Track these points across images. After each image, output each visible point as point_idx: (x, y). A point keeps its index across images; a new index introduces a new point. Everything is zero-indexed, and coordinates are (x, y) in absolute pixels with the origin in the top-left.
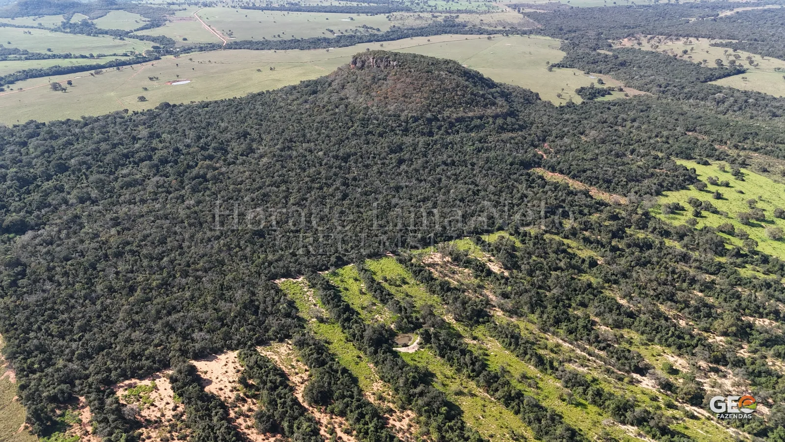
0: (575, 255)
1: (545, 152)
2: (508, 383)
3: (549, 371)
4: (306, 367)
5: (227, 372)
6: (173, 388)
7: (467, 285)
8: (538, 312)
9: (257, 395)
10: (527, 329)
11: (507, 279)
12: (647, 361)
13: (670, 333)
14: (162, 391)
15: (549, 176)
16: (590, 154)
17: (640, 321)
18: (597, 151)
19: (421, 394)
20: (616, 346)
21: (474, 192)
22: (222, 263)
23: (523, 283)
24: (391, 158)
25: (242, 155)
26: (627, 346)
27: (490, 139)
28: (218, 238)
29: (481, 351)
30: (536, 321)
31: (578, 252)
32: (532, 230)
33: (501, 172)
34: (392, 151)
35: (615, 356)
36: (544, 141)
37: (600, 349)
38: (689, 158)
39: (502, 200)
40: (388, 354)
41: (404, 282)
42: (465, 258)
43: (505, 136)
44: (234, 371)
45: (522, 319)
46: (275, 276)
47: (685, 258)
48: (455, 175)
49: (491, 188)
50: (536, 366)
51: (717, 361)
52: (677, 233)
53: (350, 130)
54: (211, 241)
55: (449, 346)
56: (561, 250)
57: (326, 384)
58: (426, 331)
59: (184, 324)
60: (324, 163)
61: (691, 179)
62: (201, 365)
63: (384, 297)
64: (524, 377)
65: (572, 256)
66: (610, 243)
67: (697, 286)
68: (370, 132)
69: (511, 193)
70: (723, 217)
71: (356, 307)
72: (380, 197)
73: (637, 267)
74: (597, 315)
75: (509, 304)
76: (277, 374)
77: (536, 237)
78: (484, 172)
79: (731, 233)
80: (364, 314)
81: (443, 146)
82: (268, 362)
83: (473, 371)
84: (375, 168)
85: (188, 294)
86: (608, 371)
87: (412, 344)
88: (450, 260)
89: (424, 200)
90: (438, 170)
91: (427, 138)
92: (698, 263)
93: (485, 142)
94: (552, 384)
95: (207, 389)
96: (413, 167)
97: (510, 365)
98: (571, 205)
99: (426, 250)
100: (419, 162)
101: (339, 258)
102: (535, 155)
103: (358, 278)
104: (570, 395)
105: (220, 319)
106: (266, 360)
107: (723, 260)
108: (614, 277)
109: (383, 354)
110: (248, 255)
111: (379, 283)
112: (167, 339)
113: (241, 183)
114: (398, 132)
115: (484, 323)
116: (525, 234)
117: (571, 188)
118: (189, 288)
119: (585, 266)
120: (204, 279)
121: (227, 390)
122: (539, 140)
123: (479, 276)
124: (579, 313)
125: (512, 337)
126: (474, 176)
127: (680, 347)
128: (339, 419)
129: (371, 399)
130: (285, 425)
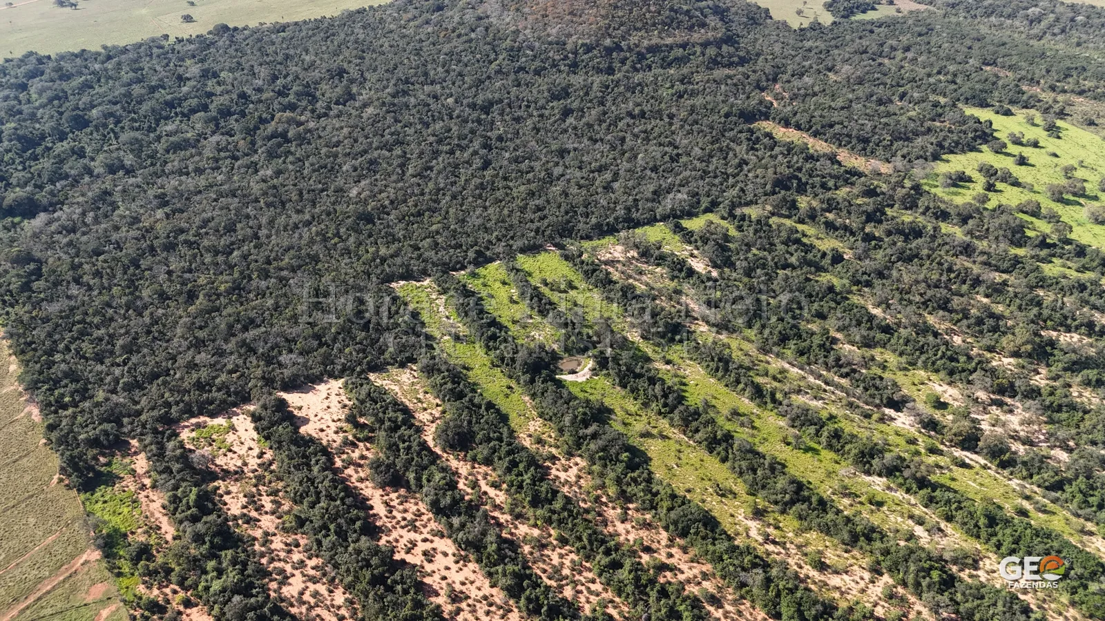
0: (812, 246)
1: (778, 97)
2: (713, 421)
3: (770, 406)
4: (438, 401)
5: (329, 407)
6: (256, 429)
7: (660, 290)
8: (758, 325)
9: (371, 437)
10: (741, 350)
11: (716, 280)
12: (905, 391)
13: (940, 353)
14: (241, 432)
15: (781, 133)
16: (841, 100)
17: (899, 338)
18: (850, 96)
19: (594, 436)
20: (864, 371)
21: (671, 158)
22: (315, 259)
23: (738, 287)
24: (553, 108)
25: (337, 103)
26: (879, 372)
27: (697, 78)
28: (308, 224)
29: (676, 380)
30: (754, 338)
31: (817, 243)
32: (753, 212)
33: (712, 128)
34: (555, 97)
35: (862, 385)
36: (775, 80)
37: (842, 376)
38: (984, 104)
39: (711, 168)
40: (549, 383)
41: (571, 286)
42: (657, 252)
43: (719, 73)
44: (339, 406)
45: (734, 336)
46: (390, 278)
47: (967, 250)
48: (645, 132)
49: (697, 151)
50: (752, 399)
51: (1001, 390)
52: (959, 215)
53: (493, 66)
54: (298, 228)
55: (633, 372)
56: (794, 240)
57: (465, 423)
58: (602, 352)
59: (266, 343)
60: (455, 114)
61: (984, 135)
62: (293, 399)
63: (543, 306)
64: (735, 413)
65: (809, 248)
66: (863, 229)
67: (982, 289)
68: (521, 69)
69: (725, 158)
70: (1026, 191)
71: (504, 321)
72: (537, 165)
73: (900, 263)
74: (838, 330)
75: (717, 316)
76: (399, 410)
77: (759, 222)
78: (687, 127)
79: (1036, 214)
80: (514, 330)
81: (628, 89)
82: (385, 394)
83: (665, 405)
84: (529, 122)
85: (270, 302)
87: (582, 369)
88: (636, 255)
89: (600, 170)
90: (620, 125)
91: (604, 77)
92: (985, 257)
93: (690, 83)
94: (773, 423)
95: (303, 430)
96: (584, 120)
97: (716, 398)
98: (810, 176)
99: (603, 241)
100: (593, 112)
101: (479, 253)
102: (761, 102)
103: (507, 281)
104: (798, 438)
105: (317, 337)
106: (383, 392)
107: (1021, 252)
108: (865, 277)
109: (543, 383)
110: (352, 248)
111: (536, 288)
112: (245, 363)
113: (337, 144)
114: (562, 68)
115: (681, 341)
116: (743, 218)
117: (811, 151)
118: (271, 294)
119: (826, 262)
120: (291, 281)
121: (330, 432)
122: (768, 80)
123: (677, 277)
124: (814, 327)
125: (720, 360)
126: (673, 133)
127: (951, 373)
128: (483, 469)
129: (527, 443)
130: (411, 476)
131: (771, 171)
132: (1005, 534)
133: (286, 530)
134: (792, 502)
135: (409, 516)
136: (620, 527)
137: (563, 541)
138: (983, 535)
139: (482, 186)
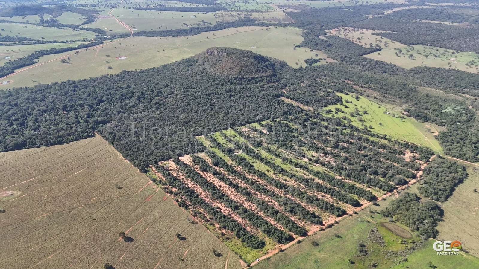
0: (291, 127)
1: (287, 91)
2: (266, 160)
3: (278, 157)
4: (210, 158)
5: (188, 159)
6: (174, 163)
7: (256, 137)
8: (277, 143)
9: (198, 164)
10: (273, 148)
11: (268, 135)
12: (307, 154)
13: (315, 147)
14: (171, 164)
15: (287, 101)
16: (303, 91)
17: (307, 145)
18: (306, 90)
19: (243, 163)
20: (299, 151)
21: (258, 107)
23: (273, 136)
24: (227, 95)
25: (169, 94)
26: (302, 151)
27: (265, 86)
29: (260, 154)
30: (276, 146)
32: (278, 120)
33: (269, 99)
34: (227, 92)
35: (298, 153)
36: (286, 86)
37: (294, 152)
38: (342, 92)
39: (268, 109)
40: (233, 155)
41: (236, 136)
42: (255, 129)
43: (271, 84)
44: (190, 159)
45: (272, 145)
46: (194, 135)
47: (326, 127)
48: (251, 101)
49: (265, 105)
50: (275, 156)
51: (326, 154)
52: (326, 119)
53: (210, 83)
54: (170, 125)
55: (250, 152)
56: (287, 126)
57: (216, 162)
58: (243, 149)
59: (171, 148)
60: (202, 97)
61: (339, 100)
62: (180, 158)
63: (230, 141)
64: (271, 159)
66: (303, 123)
67: (328, 135)
68: (217, 84)
69: (271, 107)
70: (345, 114)
71: (221, 143)
72: (225, 110)
74: (294, 144)
75: (268, 141)
76: (203, 160)
77: (279, 122)
78: (262, 99)
79: (345, 119)
80: (224, 145)
81: (246, 89)
84: (221, 99)
86: (295, 157)
87: (240, 152)
88: (250, 130)
89: (241, 110)
90: (245, 99)
91: (240, 86)
92: (330, 129)
93: (263, 87)
94: (279, 160)
95: (184, 163)
96: (235, 98)
97: (267, 156)
98: (293, 111)
99: (242, 127)
100: (238, 96)
101: (214, 130)
102: (281, 93)
103: (221, 136)
104: (283, 162)
106: (198, 157)
107: (339, 127)
108: (302, 133)
109: (231, 154)
111: (228, 137)
113: (173, 105)
114: (228, 84)
115: (260, 146)
116: (275, 121)
117: (293, 105)
119: (294, 130)
121: (190, 163)
122: (284, 86)
123: (260, 134)
124: (289, 143)
125: (269, 150)
126: (258, 101)
127: (317, 151)
128: (221, 168)
129: (229, 164)
130: (208, 169)
131: (283, 110)
132: (320, 175)
133: (186, 178)
134: (281, 172)
135: (209, 175)
136: (249, 176)
137: (238, 178)
138: (316, 175)
139: (212, 115)
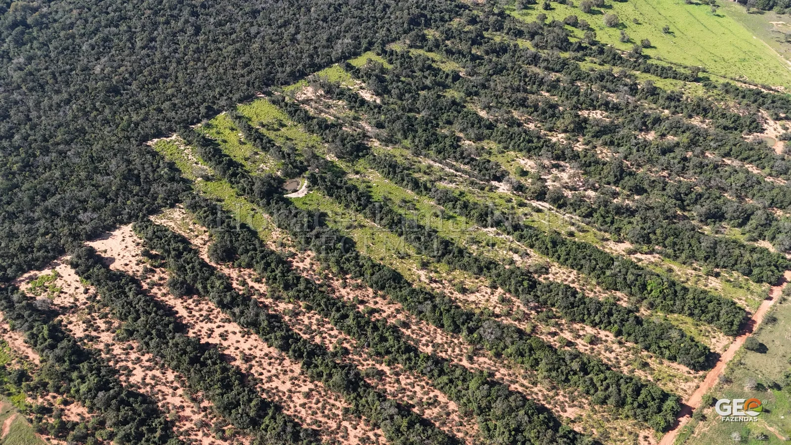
0: (440, 70)
2: (391, 211)
3: (424, 193)
4: (205, 229)
5: (126, 247)
6: (77, 273)
7: (344, 119)
8: (411, 136)
9: (164, 263)
10: (402, 156)
11: (380, 107)
12: (503, 167)
13: (522, 139)
14: (66, 277)
17: (498, 131)
19: (317, 236)
20: (478, 158)
21: (335, 8)
22: (83, 131)
23: (394, 110)
26: (487, 157)
28: (68, 102)
29: (364, 185)
30: (409, 146)
31: (442, 66)
32: (397, 47)
35: (478, 168)
37: (465, 164)
39: (365, 14)
40: (281, 203)
41: (281, 125)
42: (338, 90)
44: (134, 244)
45: (397, 146)
46: (146, 138)
47: (535, 60)
50: (413, 190)
51: (558, 158)
52: (529, 32)
54: (61, 107)
55: (336, 185)
56: (427, 66)
57: (228, 243)
58: (312, 174)
59: (64, 207)
62: (98, 245)
63: (266, 145)
64: (404, 201)
65: (436, 72)
66: (470, 52)
67: (545, 87)
69: (373, 5)
70: (569, 7)
71: (239, 159)
72: (237, 27)
73: (494, 76)
74: (461, 131)
75: (384, 133)
76: (179, 241)
77: (402, 55)
79: (576, 25)
80: (248, 165)
82: (166, 230)
83: (360, 205)
85: (58, 174)
86: (472, 183)
87: (301, 188)
88: (323, 93)
89: (285, 25)
92: (546, 63)
94: (427, 203)
95: (112, 267)
97: (390, 193)
98: (433, 12)
99: (298, 85)
101: (209, 108)
103: (234, 127)
104: (443, 212)
105: (103, 195)
106: (163, 230)
107: (566, 55)
108: (475, 89)
109: (276, 204)
110: (109, 117)
111: (257, 130)
112: (52, 225)
113: (72, 26)
115: (364, 156)
116: (392, 53)
118: (56, 166)
119: (449, 80)
120: (69, 153)
121: (133, 264)
123: (353, 107)
124: (445, 131)
125: (390, 166)
127: (529, 151)
128: (247, 271)
129: (273, 247)
130: (199, 286)
131: (405, 12)
132: (562, 250)
133: (121, 340)
134: (443, 255)
135: (204, 313)
136: (343, 292)
137: (309, 308)
138: (550, 253)
139: (198, 51)
